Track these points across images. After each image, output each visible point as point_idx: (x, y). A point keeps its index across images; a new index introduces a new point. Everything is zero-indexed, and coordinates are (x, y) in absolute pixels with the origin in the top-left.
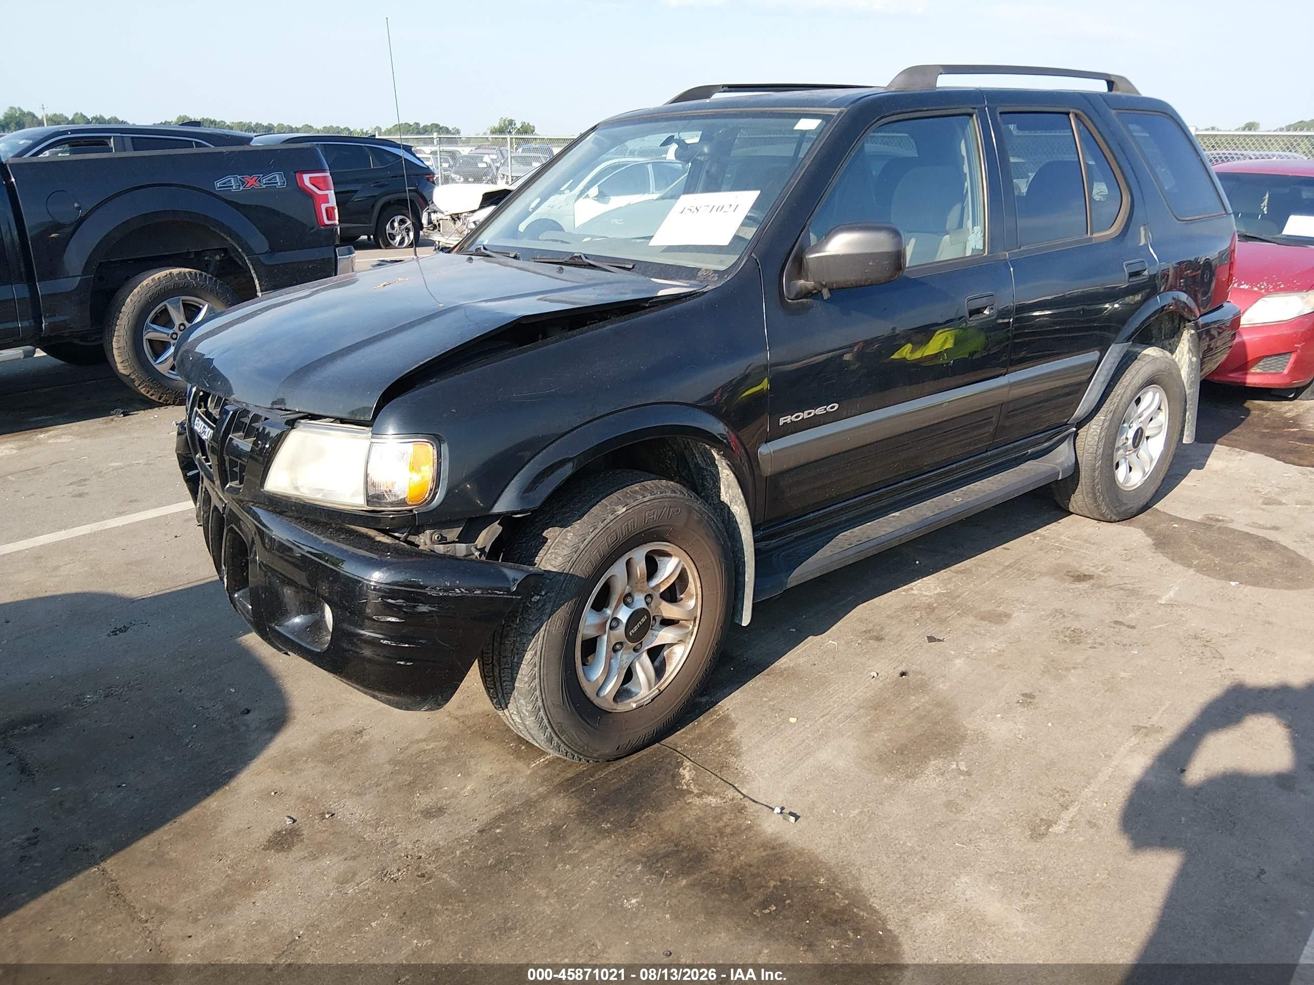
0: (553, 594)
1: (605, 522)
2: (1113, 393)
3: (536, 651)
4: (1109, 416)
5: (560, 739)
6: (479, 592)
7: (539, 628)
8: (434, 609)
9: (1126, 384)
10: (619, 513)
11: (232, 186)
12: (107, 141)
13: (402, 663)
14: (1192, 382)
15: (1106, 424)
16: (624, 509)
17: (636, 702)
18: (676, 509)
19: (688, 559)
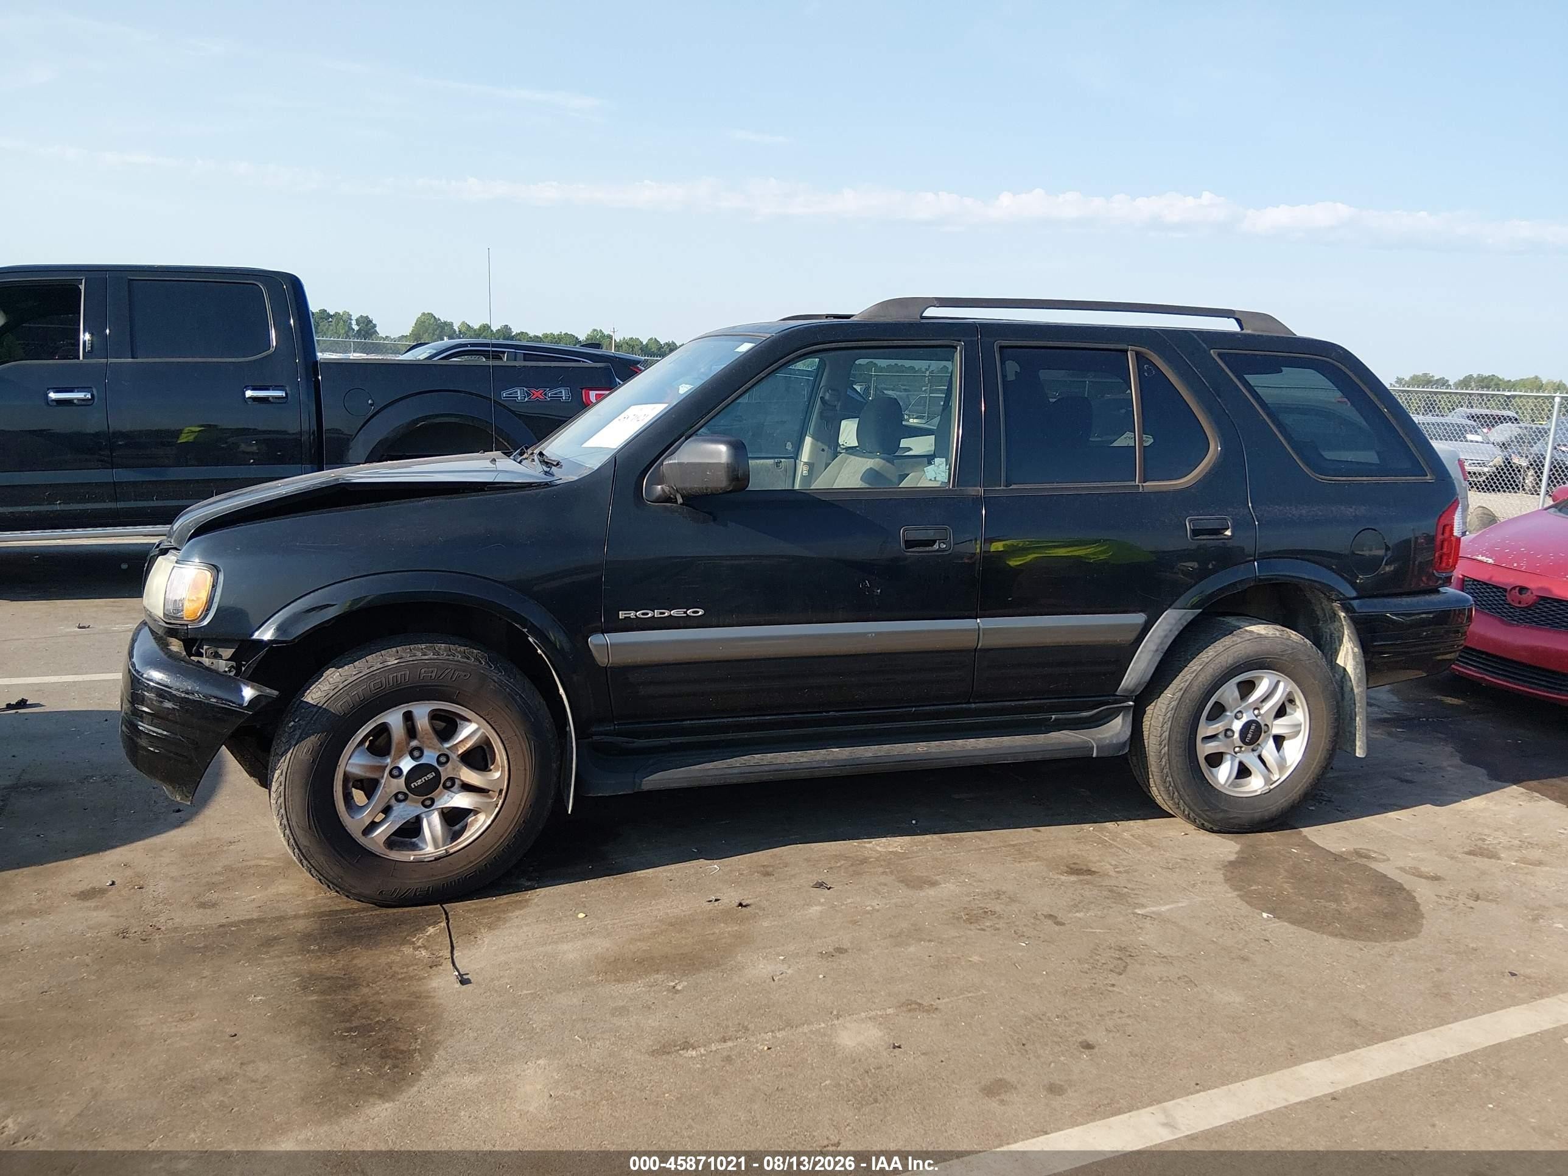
0: (304, 723)
1: (371, 669)
2: (1186, 669)
3: (282, 772)
4: (1179, 694)
5: (309, 863)
6: (214, 700)
7: (286, 751)
8: (176, 707)
9: (1207, 660)
10: (390, 663)
11: (517, 397)
12: (501, 355)
13: (152, 749)
14: (1359, 678)
15: (1174, 703)
16: (396, 662)
17: (414, 855)
18: (464, 674)
19: (489, 727)
